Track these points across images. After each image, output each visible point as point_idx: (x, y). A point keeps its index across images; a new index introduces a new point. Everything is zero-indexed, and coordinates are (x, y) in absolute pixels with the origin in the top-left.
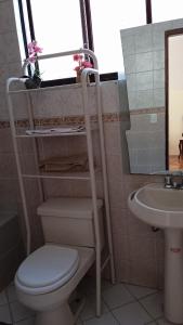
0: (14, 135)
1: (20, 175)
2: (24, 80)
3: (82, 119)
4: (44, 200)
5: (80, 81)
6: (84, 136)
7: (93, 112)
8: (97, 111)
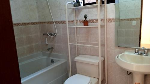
0: (68, 27)
1: (69, 43)
2: (74, 3)
3: (97, 21)
4: (78, 56)
5: (97, 3)
6: (97, 27)
7: (102, 17)
8: (104, 17)
